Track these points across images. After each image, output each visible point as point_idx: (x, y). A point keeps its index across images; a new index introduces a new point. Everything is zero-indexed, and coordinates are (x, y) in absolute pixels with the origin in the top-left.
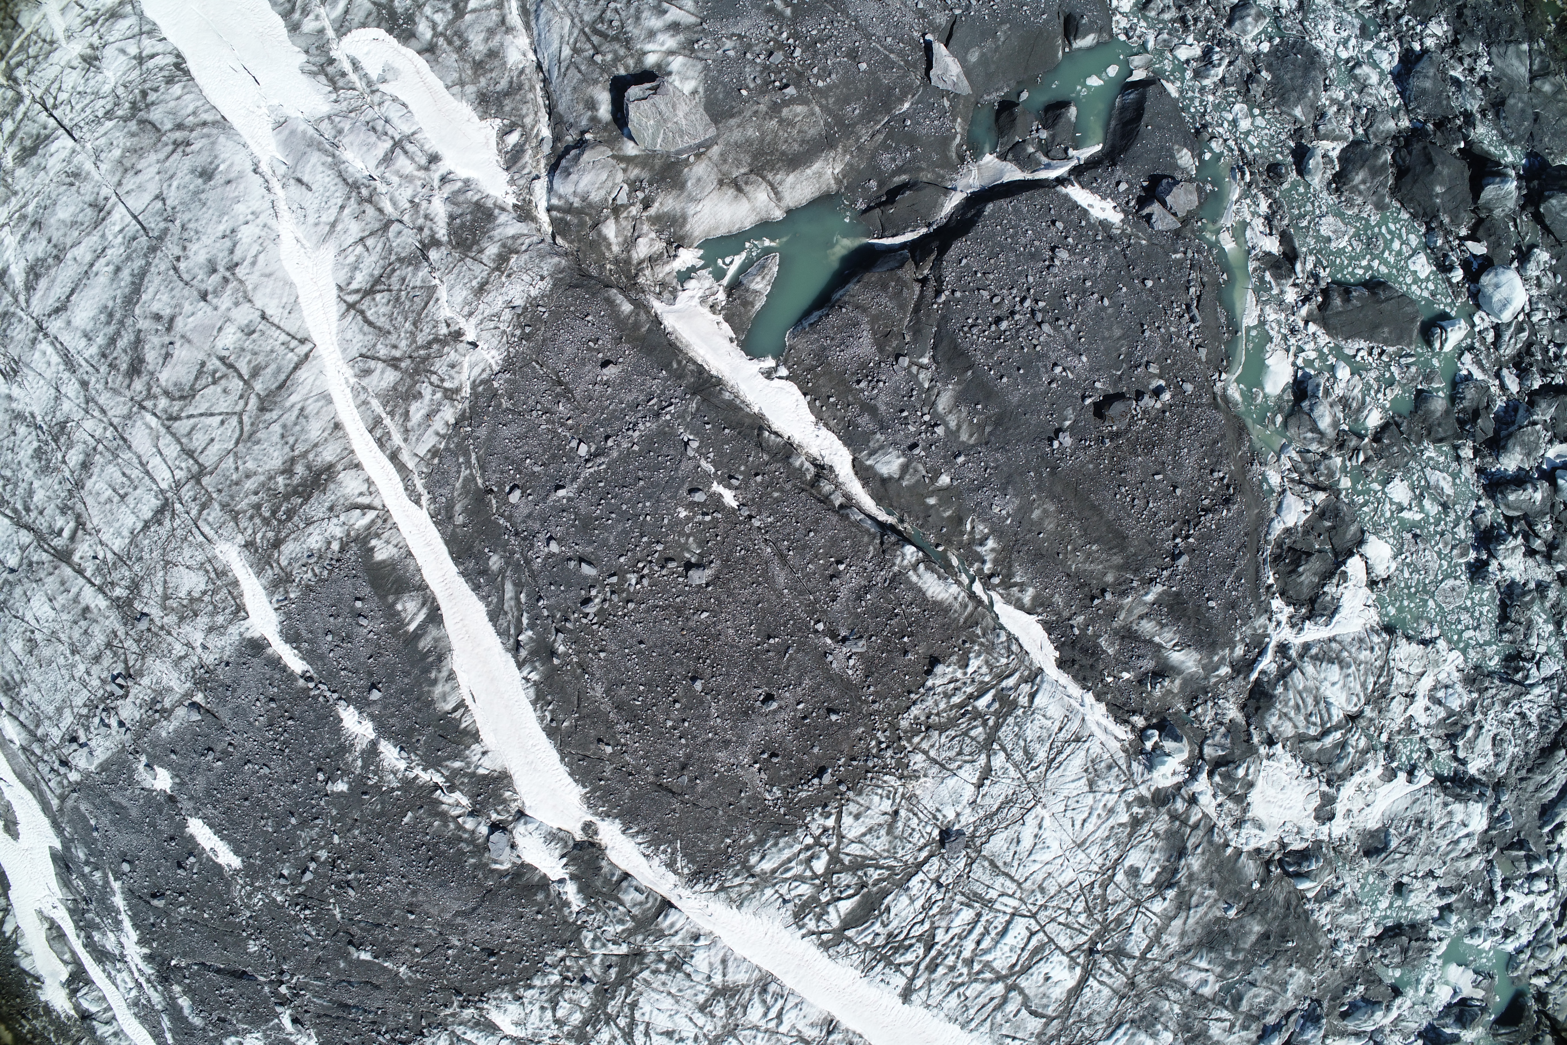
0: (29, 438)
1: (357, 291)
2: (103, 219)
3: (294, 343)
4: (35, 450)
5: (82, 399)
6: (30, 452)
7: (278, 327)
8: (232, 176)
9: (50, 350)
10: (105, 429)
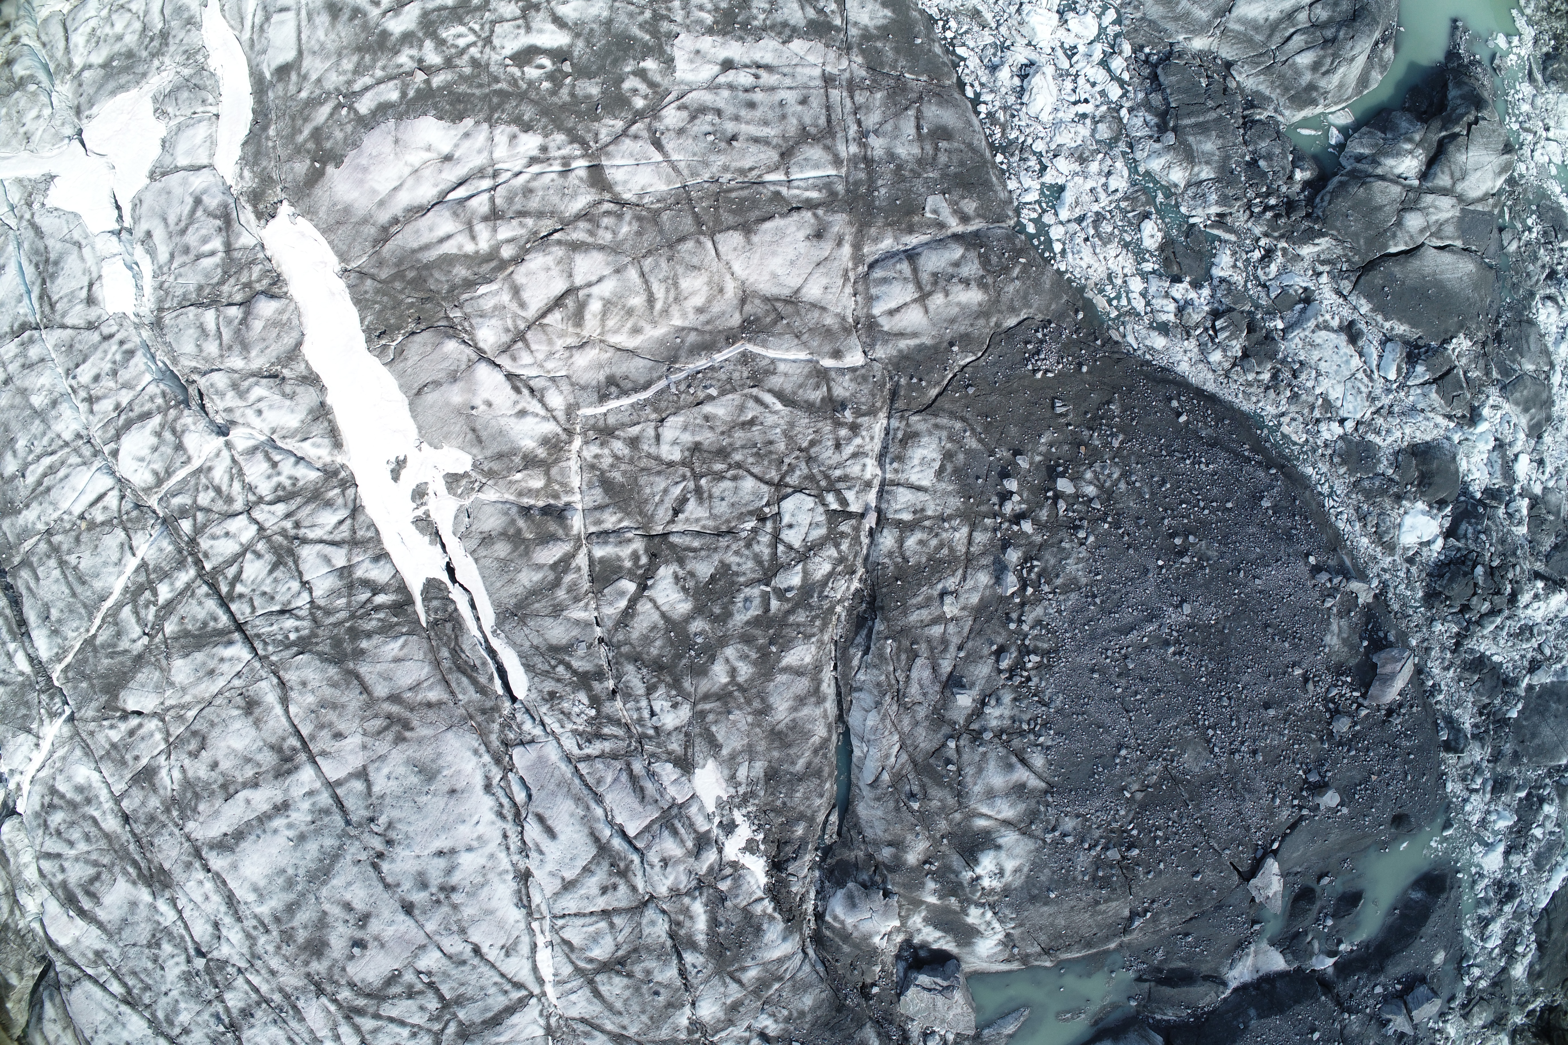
0: (176, 959)
1: (591, 961)
2: (289, 772)
3: (508, 987)
4: (184, 973)
5: (245, 950)
6: (177, 971)
7: (493, 966)
8: (459, 786)
9: (209, 886)
10: (272, 990)
